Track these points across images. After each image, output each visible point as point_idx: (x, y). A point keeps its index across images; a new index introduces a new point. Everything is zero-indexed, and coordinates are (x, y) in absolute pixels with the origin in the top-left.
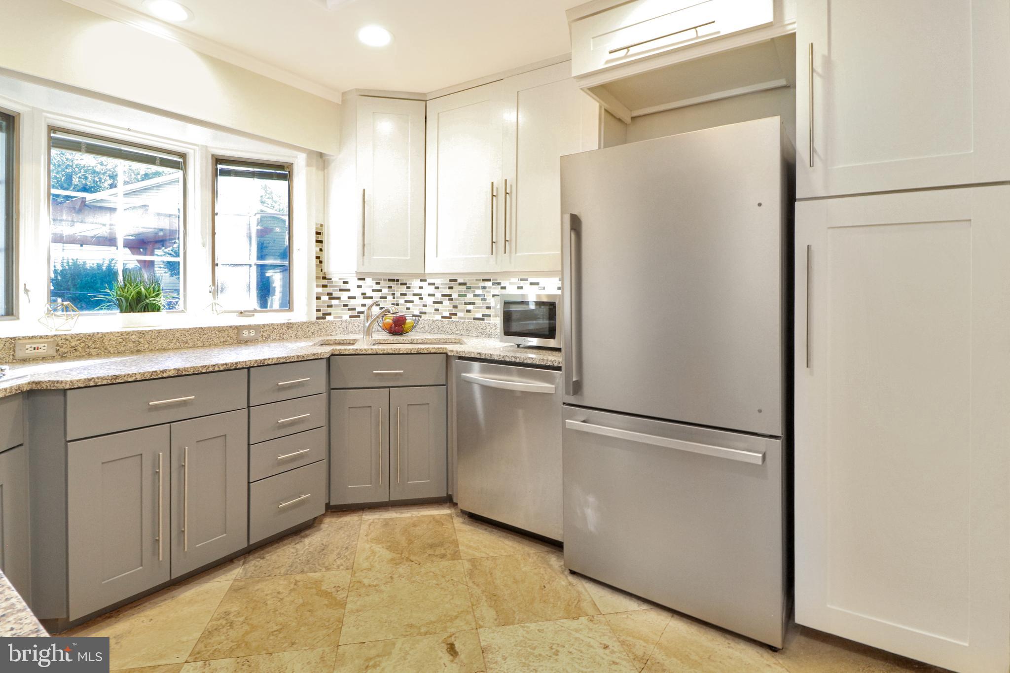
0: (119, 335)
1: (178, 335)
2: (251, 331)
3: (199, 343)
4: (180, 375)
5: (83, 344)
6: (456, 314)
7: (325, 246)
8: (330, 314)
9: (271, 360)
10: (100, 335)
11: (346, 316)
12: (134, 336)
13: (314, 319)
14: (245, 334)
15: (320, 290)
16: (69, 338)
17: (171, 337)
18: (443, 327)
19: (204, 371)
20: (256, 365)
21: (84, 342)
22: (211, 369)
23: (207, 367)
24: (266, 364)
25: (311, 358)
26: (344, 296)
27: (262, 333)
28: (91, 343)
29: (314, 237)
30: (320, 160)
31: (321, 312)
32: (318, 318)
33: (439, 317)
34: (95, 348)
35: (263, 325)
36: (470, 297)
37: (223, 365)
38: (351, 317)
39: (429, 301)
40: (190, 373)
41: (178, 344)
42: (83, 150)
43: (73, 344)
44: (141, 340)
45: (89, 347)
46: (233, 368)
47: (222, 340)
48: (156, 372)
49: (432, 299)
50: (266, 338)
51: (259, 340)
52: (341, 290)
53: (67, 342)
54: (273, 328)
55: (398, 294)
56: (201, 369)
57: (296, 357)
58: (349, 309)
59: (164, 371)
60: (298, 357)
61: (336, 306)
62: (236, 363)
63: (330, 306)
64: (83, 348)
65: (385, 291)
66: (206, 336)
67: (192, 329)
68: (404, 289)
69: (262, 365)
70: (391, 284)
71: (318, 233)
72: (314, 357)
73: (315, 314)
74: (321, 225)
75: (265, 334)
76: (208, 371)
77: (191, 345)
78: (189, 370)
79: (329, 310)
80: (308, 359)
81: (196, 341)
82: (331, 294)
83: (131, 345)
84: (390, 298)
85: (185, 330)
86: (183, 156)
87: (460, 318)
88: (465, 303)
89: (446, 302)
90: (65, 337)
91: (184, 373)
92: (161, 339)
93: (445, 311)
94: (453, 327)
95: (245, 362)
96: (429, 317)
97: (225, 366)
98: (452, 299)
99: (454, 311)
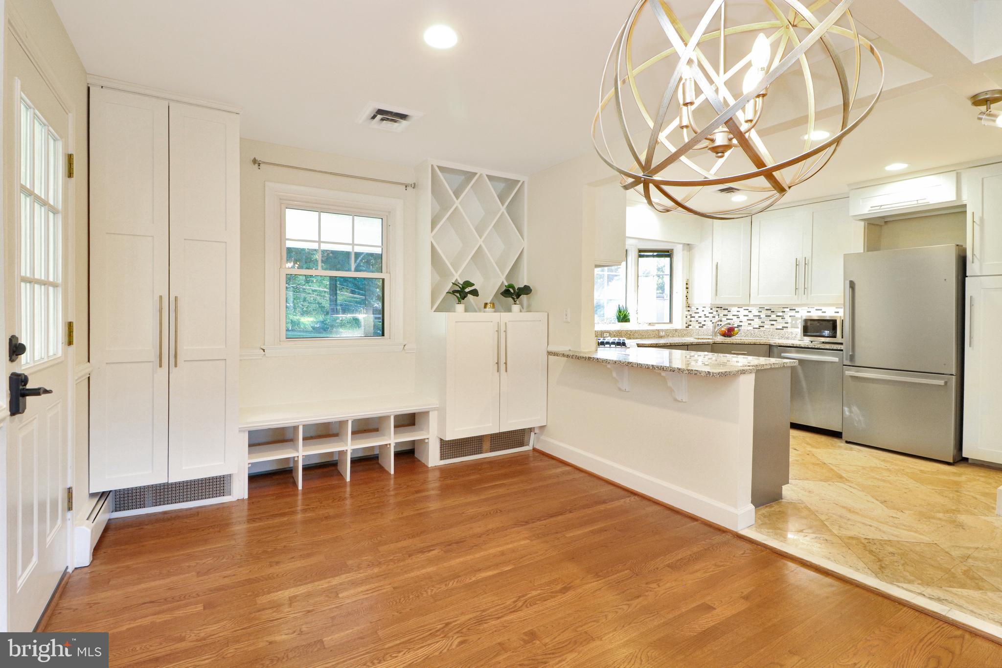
6: (763, 327)
7: (690, 290)
8: (690, 325)
11: (697, 326)
15: (687, 313)
18: (754, 334)
26: (697, 316)
29: (685, 286)
30: (689, 247)
31: (687, 324)
32: (686, 327)
33: (751, 328)
36: (773, 317)
38: (699, 327)
39: (744, 319)
49: (747, 318)
52: (695, 313)
55: (721, 315)
58: (699, 323)
61: (694, 321)
63: (691, 321)
65: (715, 313)
68: (726, 312)
70: (718, 309)
71: (687, 284)
73: (685, 325)
74: (689, 280)
79: (690, 323)
82: (691, 315)
84: (717, 317)
87: (766, 328)
88: (770, 320)
89: (756, 320)
93: (756, 325)
94: (762, 334)
98: (761, 318)
99: (762, 325)
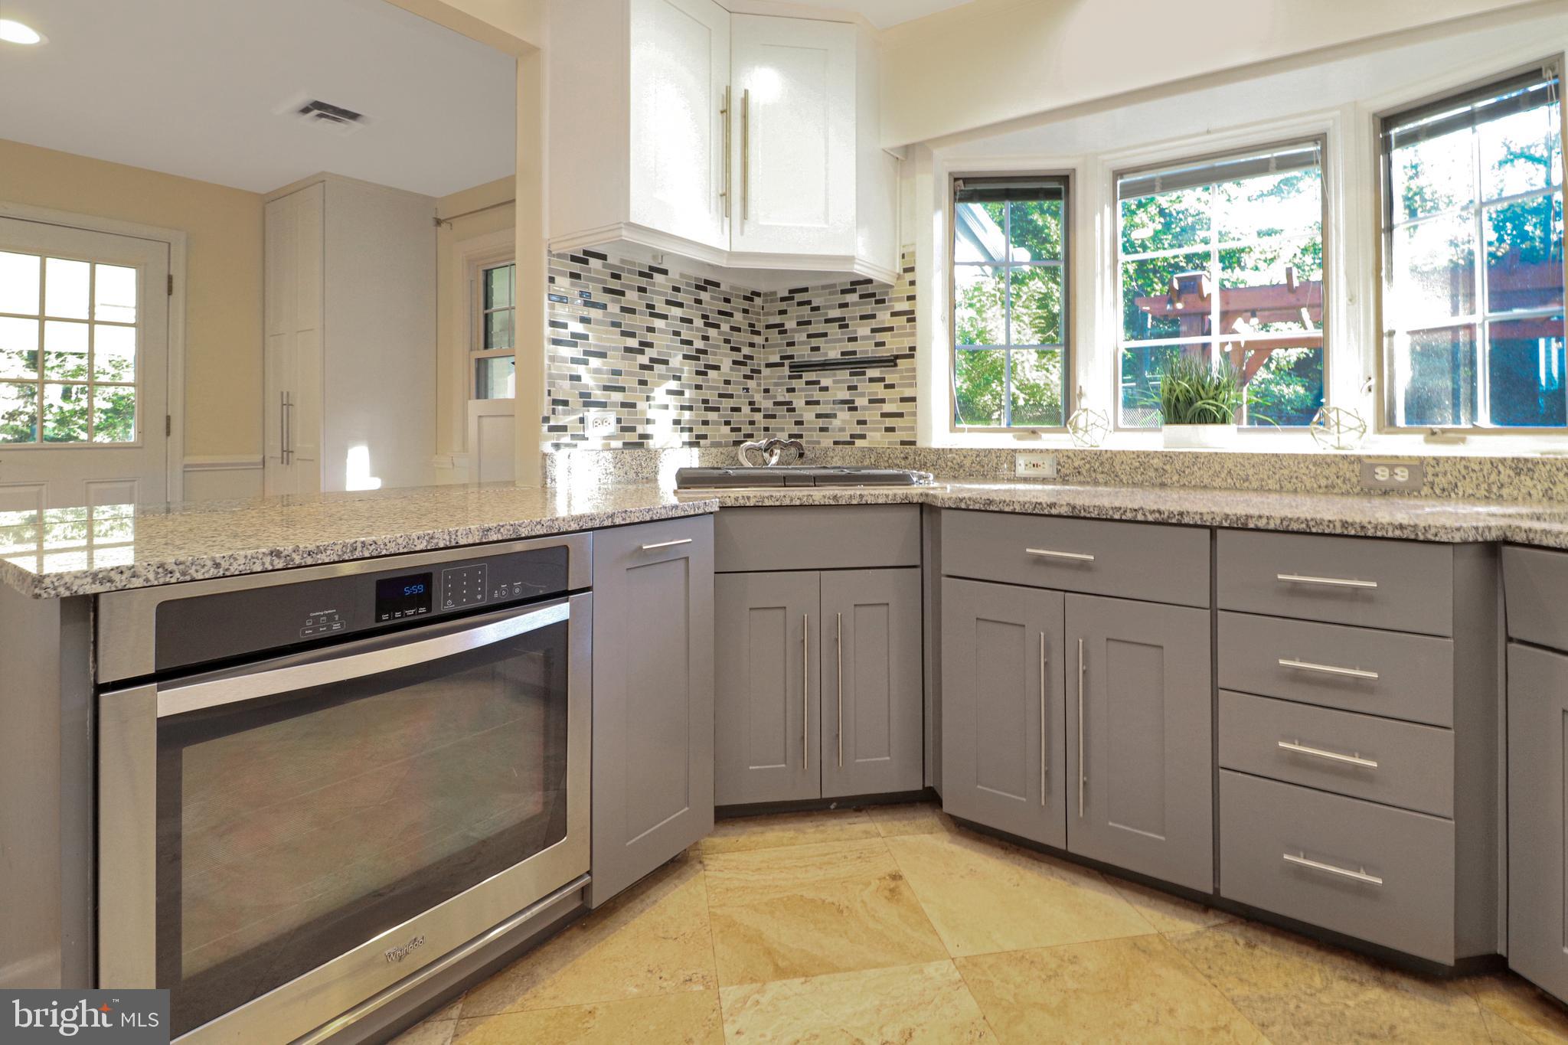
0: (1135, 456)
1: (1229, 464)
2: (1397, 470)
3: (1272, 484)
4: (1075, 516)
5: (1088, 466)
9: (1264, 521)
10: (1109, 455)
12: (1156, 461)
14: (1382, 474)
16: (1072, 456)
17: (1217, 467)
19: (1117, 516)
20: (1225, 524)
21: (1089, 462)
22: (1129, 516)
24: (1251, 526)
25: (1390, 535)
27: (1430, 478)
28: (1097, 464)
34: (1102, 473)
35: (1434, 458)
37: (1152, 512)
40: (1093, 516)
41: (1229, 481)
43: (1076, 464)
44: (1168, 467)
45: (1094, 471)
46: (1174, 521)
47: (1323, 482)
48: (1040, 504)
50: (1443, 490)
51: (1423, 493)
53: (1070, 461)
54: (1466, 467)
56: (1111, 513)
57: (1338, 525)
59: (1052, 505)
60: (1345, 524)
62: (1181, 514)
64: (1089, 471)
66: (1286, 472)
67: (1258, 455)
69: (1241, 527)
72: (1398, 533)
75: (1441, 481)
76: (1124, 517)
77: (1255, 485)
78: (1091, 510)
80: (1379, 534)
81: (1266, 477)
83: (1152, 474)
85: (1243, 455)
90: (1065, 454)
91: (1083, 514)
92: (1200, 469)
95: (1201, 514)
97: (1157, 515)
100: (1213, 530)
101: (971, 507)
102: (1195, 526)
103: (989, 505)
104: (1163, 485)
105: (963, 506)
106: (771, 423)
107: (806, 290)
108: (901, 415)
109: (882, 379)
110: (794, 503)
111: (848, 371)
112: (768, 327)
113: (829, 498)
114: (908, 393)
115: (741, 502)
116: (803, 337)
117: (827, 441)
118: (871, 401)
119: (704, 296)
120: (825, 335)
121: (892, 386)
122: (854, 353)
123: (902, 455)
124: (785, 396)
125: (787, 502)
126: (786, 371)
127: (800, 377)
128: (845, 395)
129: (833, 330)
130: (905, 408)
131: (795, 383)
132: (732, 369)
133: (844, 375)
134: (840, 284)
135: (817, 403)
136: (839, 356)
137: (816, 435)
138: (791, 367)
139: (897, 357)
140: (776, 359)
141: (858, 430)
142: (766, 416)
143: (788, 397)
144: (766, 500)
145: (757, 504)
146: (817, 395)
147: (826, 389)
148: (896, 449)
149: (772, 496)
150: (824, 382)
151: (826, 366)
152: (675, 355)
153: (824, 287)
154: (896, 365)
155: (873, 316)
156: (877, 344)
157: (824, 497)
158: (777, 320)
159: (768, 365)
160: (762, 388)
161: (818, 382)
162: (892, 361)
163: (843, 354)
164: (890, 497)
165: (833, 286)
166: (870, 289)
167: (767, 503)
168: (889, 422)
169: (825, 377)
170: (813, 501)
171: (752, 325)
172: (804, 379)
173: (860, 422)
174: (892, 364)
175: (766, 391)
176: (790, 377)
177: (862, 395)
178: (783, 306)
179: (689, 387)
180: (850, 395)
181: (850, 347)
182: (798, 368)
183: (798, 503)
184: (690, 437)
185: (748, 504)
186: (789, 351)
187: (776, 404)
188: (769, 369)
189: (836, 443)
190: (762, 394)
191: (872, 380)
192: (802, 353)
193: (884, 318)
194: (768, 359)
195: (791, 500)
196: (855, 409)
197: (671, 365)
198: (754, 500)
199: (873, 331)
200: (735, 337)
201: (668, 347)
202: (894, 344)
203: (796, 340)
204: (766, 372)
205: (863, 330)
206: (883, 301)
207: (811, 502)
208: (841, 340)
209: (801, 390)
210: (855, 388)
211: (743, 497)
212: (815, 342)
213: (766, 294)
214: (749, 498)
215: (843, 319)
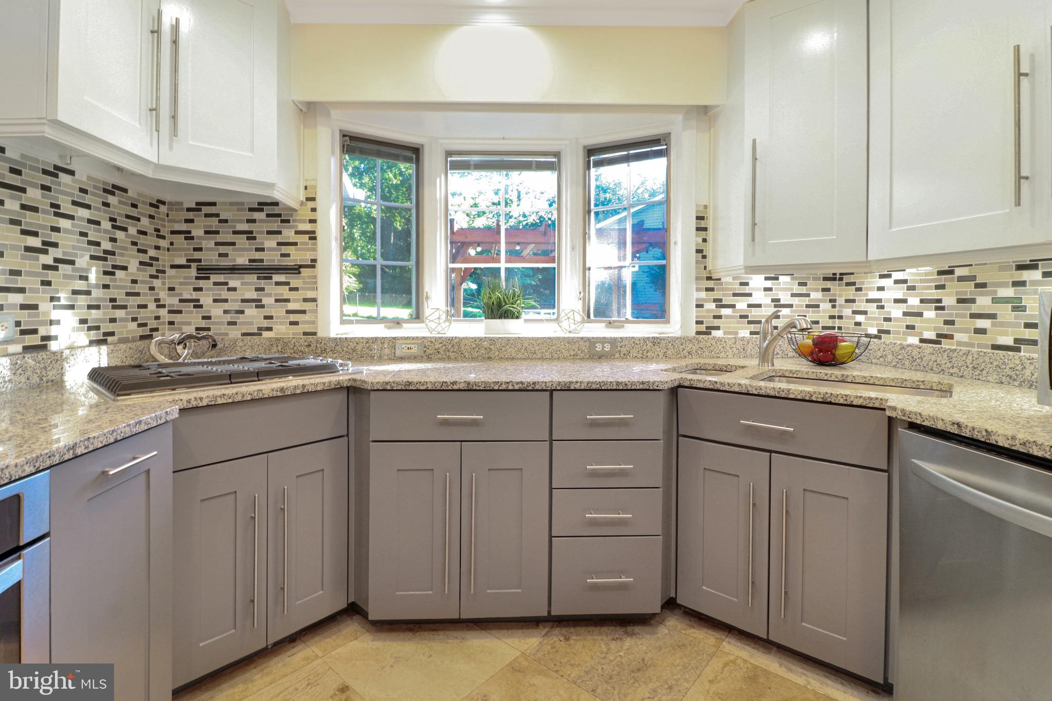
0: (473, 340)
1: (526, 344)
2: (605, 345)
3: (548, 355)
4: (470, 389)
5: (444, 347)
6: (951, 337)
7: (710, 235)
8: (718, 328)
9: (579, 384)
10: (457, 340)
11: (744, 333)
12: (486, 343)
13: (692, 333)
14: (599, 347)
15: (703, 295)
16: (434, 341)
17: (520, 346)
18: (921, 358)
19: (496, 388)
20: (559, 388)
21: (445, 345)
22: (504, 387)
23: (499, 384)
24: (572, 388)
25: (638, 388)
26: (741, 305)
27: (619, 348)
28: (450, 346)
29: (693, 224)
31: (704, 325)
32: (698, 333)
33: (913, 340)
34: (453, 352)
35: (621, 338)
37: (518, 383)
38: (752, 333)
39: (896, 312)
40: (481, 388)
41: (526, 354)
42: (472, 167)
43: (436, 347)
44: (492, 347)
45: (448, 351)
46: (530, 388)
47: (572, 353)
48: (446, 382)
49: (903, 307)
50: (624, 354)
51: (616, 357)
52: (735, 295)
53: (432, 344)
54: (634, 342)
55: (840, 301)
56: (492, 385)
57: (615, 384)
58: (750, 322)
59: (454, 383)
60: (618, 383)
61: (728, 317)
62: (534, 383)
63: (720, 317)
64: (444, 351)
65: (816, 295)
66: (554, 347)
67: (541, 338)
68: (851, 292)
69: (567, 389)
70: (828, 284)
71: (700, 218)
72: (641, 387)
73: (694, 328)
74: (706, 207)
75: (624, 350)
76: (500, 388)
78: (480, 384)
79: (716, 322)
80: (633, 388)
81: (544, 351)
82: (721, 300)
83: (483, 351)
84: (825, 306)
85: (533, 339)
86: (557, 154)
87: (959, 343)
88: (973, 316)
89: (929, 314)
90: (430, 340)
91: (475, 388)
92: (510, 347)
93: (928, 329)
94: (943, 360)
95: (546, 382)
96: (894, 338)
97: (521, 385)
98: (943, 308)
99: (946, 330)
100: (551, 392)
101: (395, 388)
102: (543, 390)
103: (409, 385)
104: (489, 358)
105: (389, 387)
106: (177, 318)
107: (214, 204)
108: (304, 312)
109: (288, 284)
110: (245, 399)
111: (256, 275)
112: (173, 232)
113: (277, 391)
114: (310, 295)
115: (194, 403)
116: (211, 244)
117: (235, 333)
118: (277, 301)
119: (111, 199)
120: (233, 244)
121: (296, 289)
122: (262, 261)
123: (306, 344)
124: (191, 295)
125: (239, 398)
126: (193, 272)
127: (208, 278)
128: (254, 295)
129: (241, 240)
130: (307, 306)
131: (202, 283)
132: (138, 269)
133: (252, 278)
134: (248, 203)
135: (226, 301)
136: (247, 263)
137: (224, 328)
138: (198, 269)
139: (301, 266)
140: (183, 261)
141: (266, 323)
142: (170, 312)
143: (195, 295)
144: (219, 399)
145: (210, 403)
146: (225, 294)
147: (234, 289)
148: (301, 339)
149: (224, 395)
150: (232, 284)
151: (234, 270)
152: (82, 256)
153: (231, 204)
154: (299, 273)
155: (279, 233)
156: (283, 255)
157: (273, 390)
158: (184, 227)
159: (173, 267)
160: (167, 286)
161: (226, 284)
162: (296, 270)
163: (250, 261)
164: (326, 385)
165: (243, 204)
166: (276, 210)
167: (220, 401)
168: (293, 317)
169: (232, 279)
170: (263, 394)
171: (157, 230)
172: (212, 281)
173: (266, 318)
174: (297, 272)
175: (171, 289)
176: (197, 278)
177: (270, 295)
178: (191, 215)
179: (97, 286)
180: (258, 295)
181: (258, 255)
182: (205, 272)
183: (249, 398)
184: (97, 335)
185: (201, 405)
186: (197, 255)
187: (181, 301)
188: (174, 270)
189: (244, 334)
190: (167, 292)
191: (277, 284)
192: (210, 257)
193: (288, 234)
194: (173, 261)
195: (243, 396)
196: (263, 306)
197: (77, 265)
198: (207, 400)
199: (279, 244)
200: (142, 240)
201: (74, 247)
202: (297, 256)
203: (203, 246)
204: (171, 272)
205: (270, 243)
206: (288, 221)
207: (261, 395)
208: (250, 250)
209: (209, 289)
210: (263, 289)
211: (196, 398)
212: (223, 250)
213: (170, 204)
214: (201, 399)
215: (251, 232)
